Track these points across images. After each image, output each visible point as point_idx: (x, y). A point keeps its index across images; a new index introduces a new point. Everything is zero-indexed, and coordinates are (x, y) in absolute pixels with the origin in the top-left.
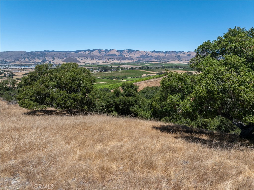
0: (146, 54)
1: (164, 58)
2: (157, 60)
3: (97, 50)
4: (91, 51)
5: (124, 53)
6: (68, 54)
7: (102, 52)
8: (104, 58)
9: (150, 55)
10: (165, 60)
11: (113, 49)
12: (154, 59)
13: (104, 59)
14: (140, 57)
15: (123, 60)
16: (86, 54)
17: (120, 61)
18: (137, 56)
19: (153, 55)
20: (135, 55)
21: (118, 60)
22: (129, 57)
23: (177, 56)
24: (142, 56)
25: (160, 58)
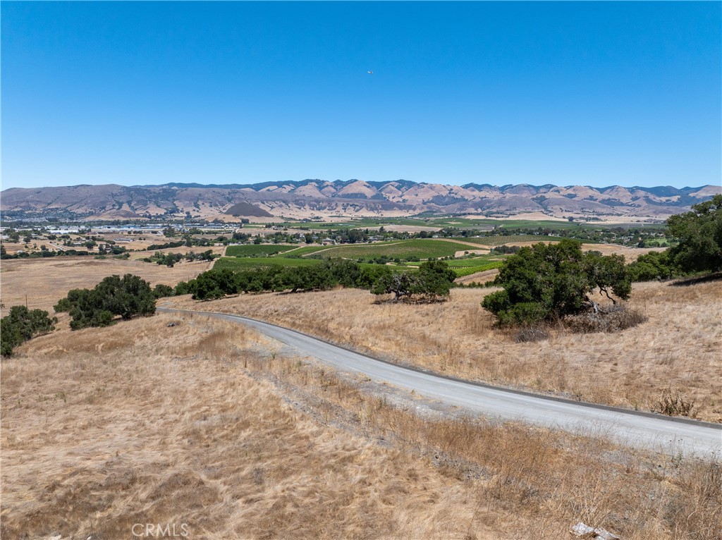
0: (450, 193)
1: (500, 203)
2: (480, 211)
3: (312, 181)
4: (297, 184)
5: (388, 189)
6: (236, 193)
7: (326, 189)
8: (333, 204)
9: (459, 197)
10: (503, 209)
11: (356, 180)
12: (472, 207)
13: (332, 207)
14: (432, 201)
15: (386, 210)
16: (283, 194)
17: (376, 212)
18: (423, 198)
19: (468, 195)
20: (417, 195)
21: (372, 209)
22: (401, 200)
23: (537, 199)
24: (438, 199)
25: (488, 204)
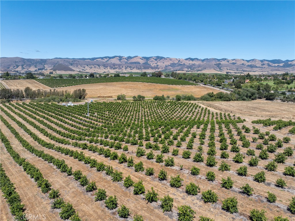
0: (179, 62)
1: (199, 66)
2: (190, 69)
3: (117, 56)
4: (110, 58)
5: (151, 60)
7: (122, 60)
8: (121, 66)
9: (183, 64)
10: (200, 69)
11: (137, 56)
12: (186, 68)
14: (170, 66)
15: (145, 69)
16: (103, 62)
17: (140, 70)
18: (166, 64)
19: (187, 63)
22: (156, 65)
23: (217, 64)
24: (173, 65)
25: (193, 67)
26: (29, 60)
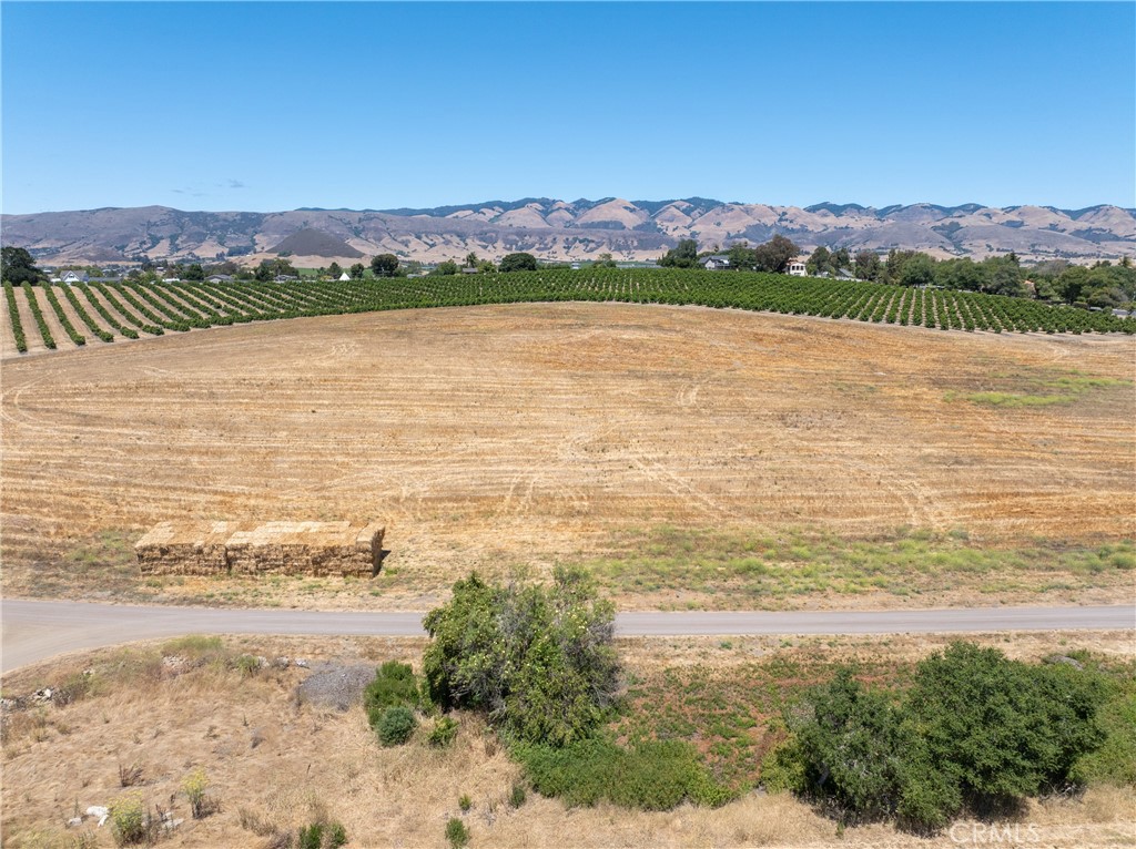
0: (780, 220)
1: (868, 235)
3: (533, 201)
4: (507, 207)
5: (666, 215)
7: (554, 214)
8: (549, 239)
9: (798, 227)
10: (871, 246)
11: (613, 199)
13: (546, 245)
14: (745, 235)
15: (645, 249)
16: (479, 224)
17: (625, 253)
18: (729, 228)
19: (814, 223)
20: (719, 224)
22: (687, 233)
23: (943, 228)
24: (757, 231)
25: (844, 238)
26: (199, 218)
